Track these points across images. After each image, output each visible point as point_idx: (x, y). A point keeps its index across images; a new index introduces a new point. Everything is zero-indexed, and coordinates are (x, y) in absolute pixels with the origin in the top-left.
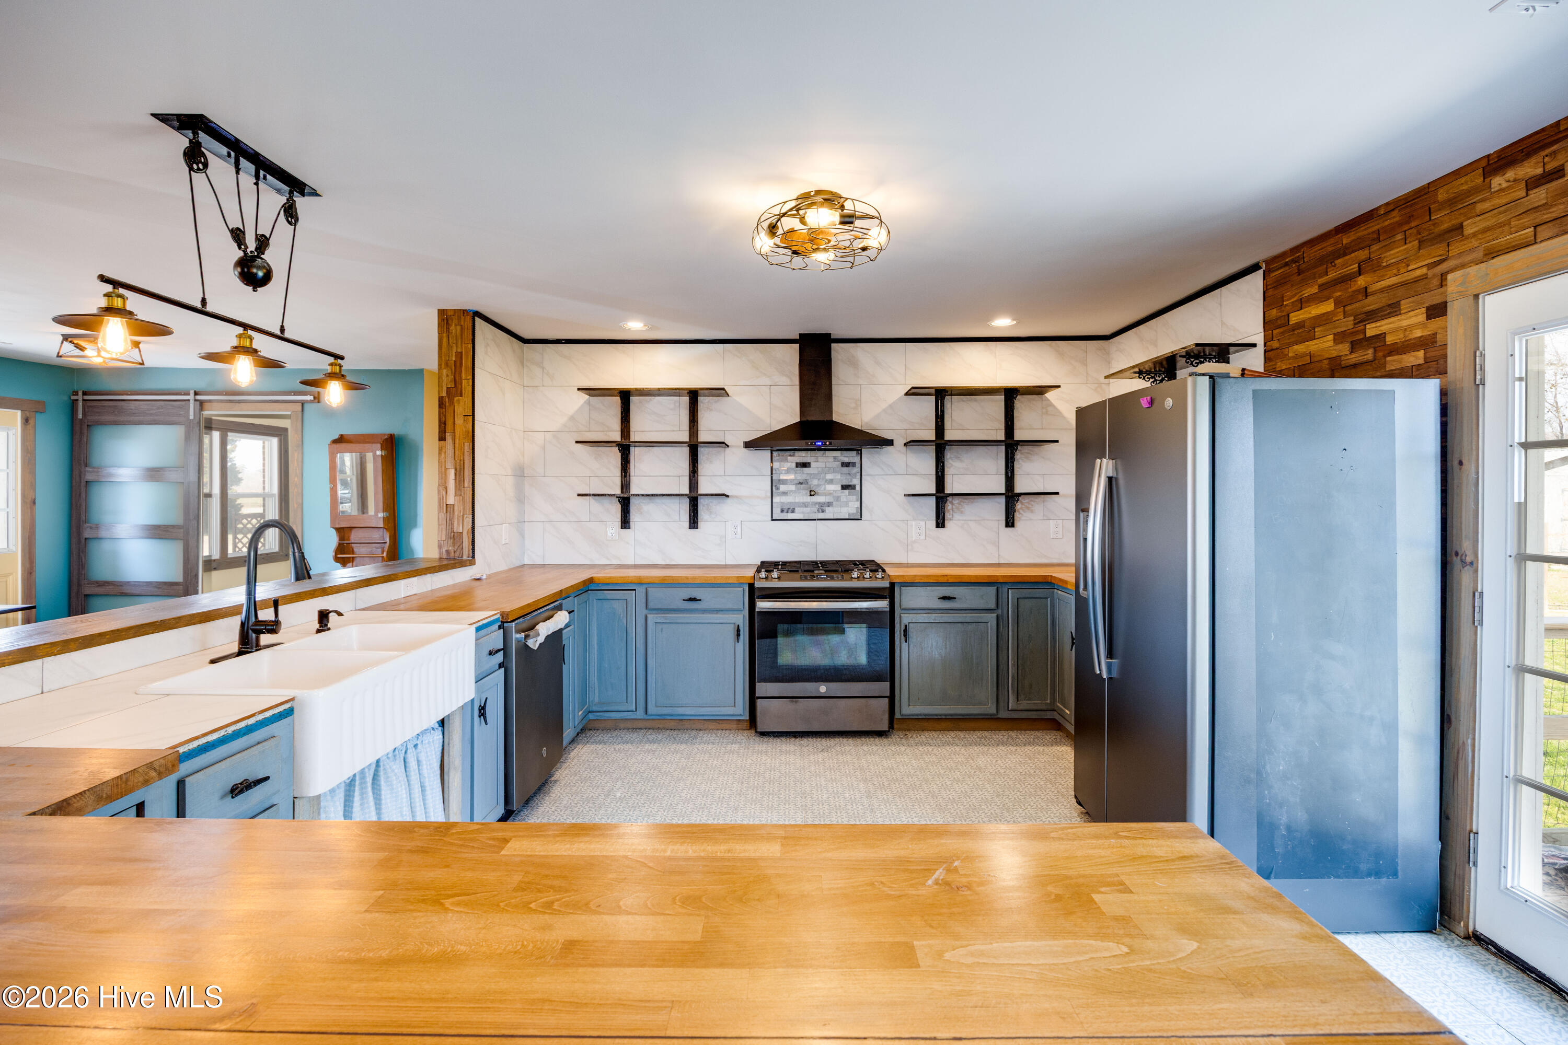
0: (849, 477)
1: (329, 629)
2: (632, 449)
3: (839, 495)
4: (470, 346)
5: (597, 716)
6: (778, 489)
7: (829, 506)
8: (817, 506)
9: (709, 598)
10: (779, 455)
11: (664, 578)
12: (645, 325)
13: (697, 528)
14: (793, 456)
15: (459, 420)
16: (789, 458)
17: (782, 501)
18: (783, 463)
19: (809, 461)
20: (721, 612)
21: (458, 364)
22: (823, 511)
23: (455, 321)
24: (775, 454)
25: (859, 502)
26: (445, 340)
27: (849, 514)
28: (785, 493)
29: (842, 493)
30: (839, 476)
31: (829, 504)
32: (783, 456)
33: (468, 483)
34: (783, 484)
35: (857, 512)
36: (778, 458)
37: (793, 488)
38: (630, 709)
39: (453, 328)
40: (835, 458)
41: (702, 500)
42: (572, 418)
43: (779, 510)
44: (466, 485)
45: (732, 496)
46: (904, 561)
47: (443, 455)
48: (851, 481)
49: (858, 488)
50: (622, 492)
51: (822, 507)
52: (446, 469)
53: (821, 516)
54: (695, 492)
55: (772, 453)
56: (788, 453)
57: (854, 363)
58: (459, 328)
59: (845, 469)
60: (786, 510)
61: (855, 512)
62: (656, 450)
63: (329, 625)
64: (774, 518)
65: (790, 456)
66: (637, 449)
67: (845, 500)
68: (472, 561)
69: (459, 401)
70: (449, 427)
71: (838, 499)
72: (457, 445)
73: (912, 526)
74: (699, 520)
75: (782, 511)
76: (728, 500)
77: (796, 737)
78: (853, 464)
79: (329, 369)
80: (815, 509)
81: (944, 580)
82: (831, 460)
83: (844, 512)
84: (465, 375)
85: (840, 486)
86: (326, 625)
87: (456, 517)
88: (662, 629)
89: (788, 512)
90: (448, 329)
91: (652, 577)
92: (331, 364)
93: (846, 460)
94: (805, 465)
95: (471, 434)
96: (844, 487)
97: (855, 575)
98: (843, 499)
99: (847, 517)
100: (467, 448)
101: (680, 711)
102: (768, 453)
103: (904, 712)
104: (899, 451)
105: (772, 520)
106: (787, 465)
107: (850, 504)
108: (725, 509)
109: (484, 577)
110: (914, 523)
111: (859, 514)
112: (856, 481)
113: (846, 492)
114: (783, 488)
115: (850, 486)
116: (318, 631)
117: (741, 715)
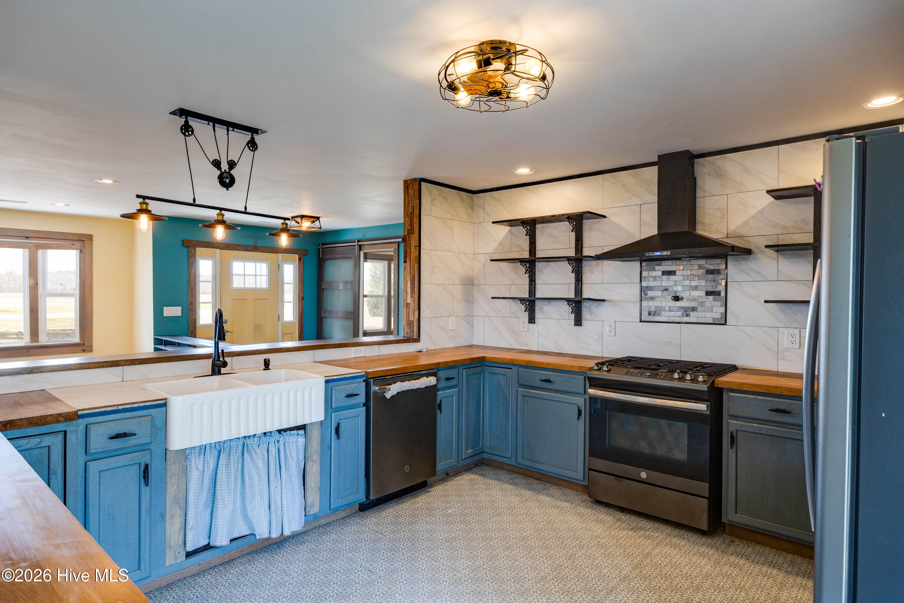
0: (714, 284)
1: (269, 369)
2: (537, 264)
3: (704, 300)
4: (418, 201)
5: (488, 456)
6: (646, 294)
7: (693, 311)
8: (682, 310)
9: (558, 380)
10: (647, 265)
11: (528, 362)
12: (531, 171)
13: (581, 325)
14: (660, 265)
15: (413, 250)
16: (656, 267)
17: (649, 305)
18: (651, 272)
19: (674, 270)
20: (568, 394)
21: (412, 214)
22: (687, 315)
23: (411, 187)
24: (644, 264)
25: (723, 308)
26: (407, 199)
27: (713, 319)
28: (652, 298)
29: (706, 298)
30: (703, 283)
31: (694, 309)
32: (651, 265)
33: (416, 290)
34: (650, 290)
35: (722, 317)
36: (646, 267)
37: (659, 293)
38: (507, 456)
39: (410, 191)
40: (700, 267)
41: (585, 303)
42: (500, 244)
43: (647, 313)
44: (416, 291)
45: (607, 300)
46: (774, 368)
47: (406, 271)
48: (716, 287)
49: (723, 294)
50: (529, 296)
51: (687, 311)
52: (407, 281)
53: (685, 319)
54: (579, 296)
55: (641, 263)
56: (655, 263)
57: (720, 174)
58: (413, 190)
59: (710, 277)
60: (653, 314)
61: (720, 317)
62: (553, 264)
63: (270, 367)
64: (642, 320)
65: (658, 265)
66: (540, 263)
67: (710, 305)
68: (418, 340)
69: (412, 237)
70: (408, 255)
71: (702, 304)
72: (412, 265)
73: (784, 333)
74: (583, 319)
75: (649, 314)
76: (605, 304)
77: (622, 512)
78: (718, 272)
79: (281, 226)
80: (680, 314)
81: (778, 392)
82: (696, 267)
83: (709, 317)
84: (416, 220)
85: (704, 292)
86: (268, 367)
87: (411, 311)
88: (527, 401)
89: (654, 315)
90: (408, 192)
91: (520, 361)
92: (282, 224)
93: (711, 267)
94: (671, 273)
95: (418, 258)
96: (708, 293)
97: (676, 376)
98: (708, 304)
99: (711, 322)
100: (416, 266)
101: (538, 466)
102: (638, 264)
103: (730, 518)
104: (770, 257)
105: (641, 321)
106: (654, 274)
107: (715, 309)
108: (603, 310)
109: (424, 350)
110: (785, 330)
111: (724, 319)
112: (721, 288)
113: (711, 298)
114: (650, 294)
115: (714, 292)
116: (264, 370)
117: (581, 480)
